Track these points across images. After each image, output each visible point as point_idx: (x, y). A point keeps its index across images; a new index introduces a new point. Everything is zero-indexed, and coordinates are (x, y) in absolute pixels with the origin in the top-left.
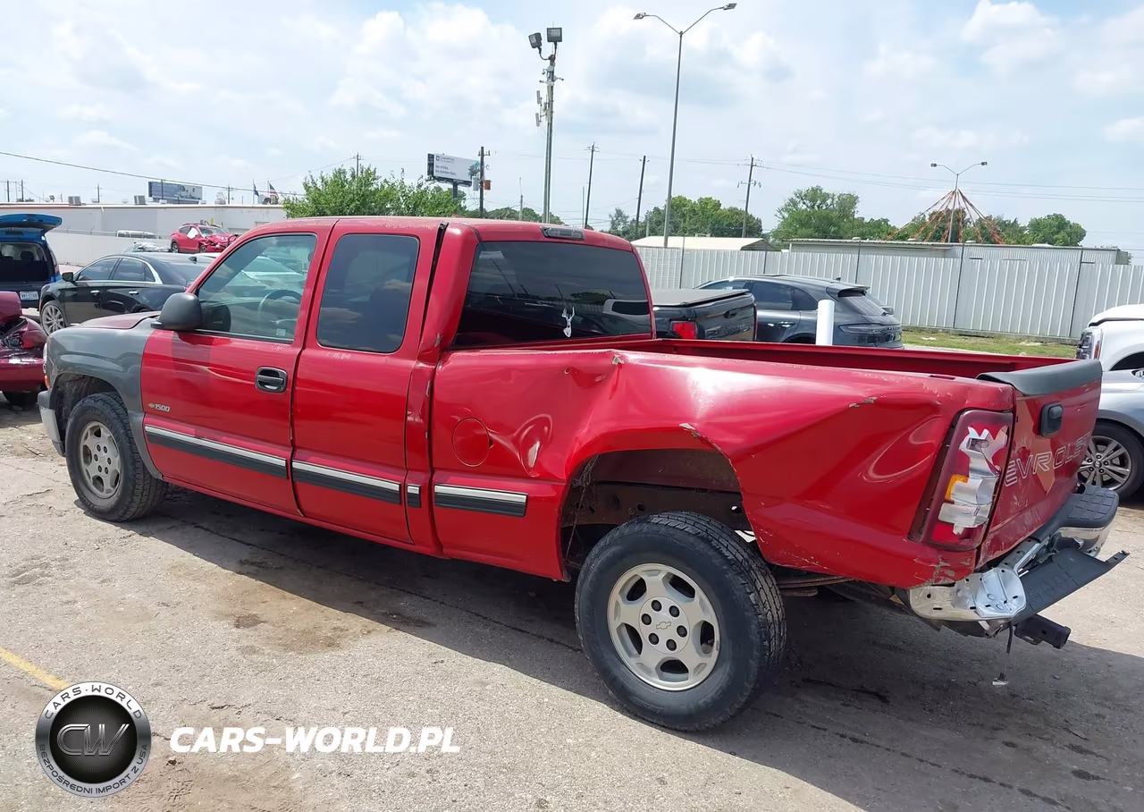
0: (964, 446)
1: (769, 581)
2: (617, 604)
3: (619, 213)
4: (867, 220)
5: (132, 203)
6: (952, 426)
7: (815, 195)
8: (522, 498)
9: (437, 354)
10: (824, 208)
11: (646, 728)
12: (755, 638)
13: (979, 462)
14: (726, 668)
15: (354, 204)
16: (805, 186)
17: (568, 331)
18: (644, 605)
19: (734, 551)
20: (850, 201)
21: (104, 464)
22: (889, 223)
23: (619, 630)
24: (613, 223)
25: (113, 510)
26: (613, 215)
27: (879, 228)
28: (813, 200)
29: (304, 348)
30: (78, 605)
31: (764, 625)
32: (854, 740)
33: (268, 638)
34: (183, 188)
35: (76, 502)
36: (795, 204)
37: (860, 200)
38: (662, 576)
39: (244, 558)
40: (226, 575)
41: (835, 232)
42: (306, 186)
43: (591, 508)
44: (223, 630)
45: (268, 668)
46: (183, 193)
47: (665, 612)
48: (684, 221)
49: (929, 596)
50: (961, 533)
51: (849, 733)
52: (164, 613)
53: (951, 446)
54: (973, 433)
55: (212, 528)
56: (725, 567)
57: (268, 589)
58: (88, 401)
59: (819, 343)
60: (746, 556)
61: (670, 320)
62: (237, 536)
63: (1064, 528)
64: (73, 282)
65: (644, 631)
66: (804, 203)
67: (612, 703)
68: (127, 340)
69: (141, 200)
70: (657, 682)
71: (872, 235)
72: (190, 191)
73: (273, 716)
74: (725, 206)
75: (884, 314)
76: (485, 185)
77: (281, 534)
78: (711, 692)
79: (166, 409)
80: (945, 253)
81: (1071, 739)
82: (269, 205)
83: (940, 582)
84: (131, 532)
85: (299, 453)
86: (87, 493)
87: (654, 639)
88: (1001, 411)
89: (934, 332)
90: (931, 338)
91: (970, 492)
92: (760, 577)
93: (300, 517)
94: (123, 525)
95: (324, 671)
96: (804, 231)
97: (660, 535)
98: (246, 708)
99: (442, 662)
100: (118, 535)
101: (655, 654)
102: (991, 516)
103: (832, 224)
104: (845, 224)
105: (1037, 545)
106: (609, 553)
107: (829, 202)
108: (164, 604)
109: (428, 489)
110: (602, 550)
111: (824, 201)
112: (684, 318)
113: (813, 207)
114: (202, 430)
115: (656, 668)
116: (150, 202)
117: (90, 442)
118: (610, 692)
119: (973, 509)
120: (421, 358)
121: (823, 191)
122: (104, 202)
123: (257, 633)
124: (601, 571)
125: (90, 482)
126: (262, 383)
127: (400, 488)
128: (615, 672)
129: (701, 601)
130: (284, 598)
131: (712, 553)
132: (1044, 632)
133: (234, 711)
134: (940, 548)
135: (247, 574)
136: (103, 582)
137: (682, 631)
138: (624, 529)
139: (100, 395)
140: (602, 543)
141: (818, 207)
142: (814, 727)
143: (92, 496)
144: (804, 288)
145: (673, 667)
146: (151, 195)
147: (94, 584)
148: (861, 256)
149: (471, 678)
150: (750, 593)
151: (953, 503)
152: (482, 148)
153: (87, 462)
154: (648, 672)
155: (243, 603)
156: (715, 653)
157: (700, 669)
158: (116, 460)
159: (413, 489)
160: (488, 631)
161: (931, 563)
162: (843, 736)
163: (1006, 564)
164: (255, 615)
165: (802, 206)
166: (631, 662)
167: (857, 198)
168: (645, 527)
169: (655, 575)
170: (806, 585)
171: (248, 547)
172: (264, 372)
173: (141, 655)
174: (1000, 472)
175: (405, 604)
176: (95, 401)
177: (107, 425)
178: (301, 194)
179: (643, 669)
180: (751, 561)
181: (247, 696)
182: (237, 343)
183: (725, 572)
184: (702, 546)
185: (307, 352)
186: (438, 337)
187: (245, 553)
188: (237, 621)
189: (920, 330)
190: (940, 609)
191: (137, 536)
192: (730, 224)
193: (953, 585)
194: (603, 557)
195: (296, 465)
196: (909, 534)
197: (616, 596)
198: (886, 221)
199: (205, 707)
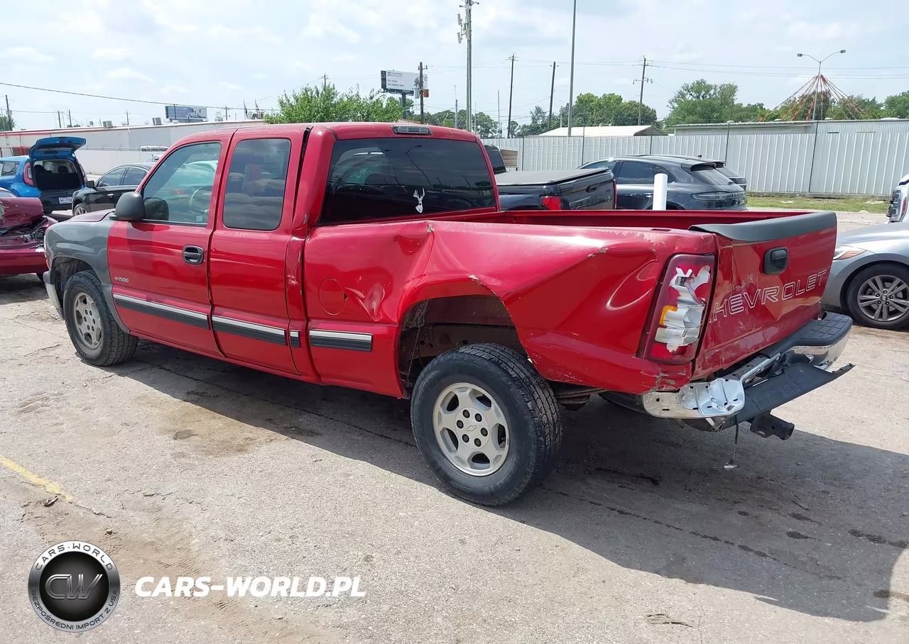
0: (673, 283)
1: (546, 393)
2: (440, 413)
3: (539, 110)
4: (745, 105)
5: (151, 125)
6: (665, 267)
7: (700, 87)
8: (369, 338)
9: (307, 229)
10: (708, 97)
11: (461, 504)
12: (532, 435)
13: (686, 295)
14: (514, 458)
15: (319, 115)
16: (690, 81)
17: (420, 208)
18: (458, 414)
19: (518, 371)
20: (732, 90)
21: (91, 324)
22: (764, 107)
23: (442, 432)
24: (533, 118)
25: (98, 358)
26: (533, 111)
27: (755, 111)
28: (699, 92)
29: (215, 229)
30: (64, 426)
31: (540, 426)
32: (621, 512)
33: (196, 446)
34: (192, 110)
35: (76, 354)
36: (683, 96)
37: (738, 88)
38: (469, 391)
39: (190, 390)
40: (175, 404)
41: (716, 118)
42: (281, 103)
43: (430, 345)
44: (164, 443)
45: (192, 467)
46: (192, 114)
47: (472, 418)
48: (592, 114)
49: (658, 400)
50: (675, 350)
51: (618, 507)
52: (125, 430)
53: (663, 283)
54: (680, 272)
55: (171, 369)
56: (510, 383)
57: (204, 411)
58: (76, 278)
59: (655, 209)
60: (528, 374)
61: (540, 196)
62: (190, 374)
63: (797, 347)
64: (95, 188)
65: (459, 433)
66: (691, 95)
67: (440, 488)
68: (96, 229)
69: (158, 121)
70: (468, 470)
71: (749, 118)
72: (198, 112)
73: (187, 501)
74: (626, 100)
75: (730, 183)
76: (424, 93)
77: (223, 371)
78: (504, 476)
79: (126, 280)
80: (806, 129)
81: (796, 509)
82: (256, 120)
83: (663, 389)
84: (112, 373)
85: (217, 309)
86: (81, 346)
87: (466, 438)
88: (703, 255)
89: (792, 196)
90: (790, 202)
91: (678, 319)
92: (539, 391)
93: (223, 359)
94: (107, 369)
95: (231, 468)
96: (691, 118)
97: (465, 361)
98: (170, 496)
99: (321, 460)
100: (102, 376)
101: (467, 450)
102: (701, 336)
103: (714, 110)
104: (726, 110)
105: (768, 360)
106: (430, 376)
107: (712, 92)
108: (126, 424)
109: (304, 333)
110: (426, 375)
111: (707, 92)
112: (551, 194)
113: (698, 97)
114: (151, 295)
115: (468, 460)
116: (165, 122)
117: (80, 307)
118: (438, 479)
119: (681, 332)
120: (294, 233)
121: (707, 83)
122: (133, 124)
123: (189, 443)
124: (427, 389)
125: (83, 338)
126: (188, 258)
127: (285, 333)
128: (440, 464)
129: (496, 409)
130: (214, 418)
131: (500, 373)
132: (773, 428)
133: (160, 498)
134: (660, 363)
135: (193, 402)
136: (85, 409)
137: (484, 432)
138: (441, 358)
139: (84, 272)
140: (426, 369)
141: (703, 97)
142: (591, 503)
143: (85, 347)
144: (664, 165)
145: (480, 459)
146: (167, 117)
147: (79, 411)
148: (730, 136)
149: (339, 471)
150: (528, 402)
151: (665, 327)
152: (421, 63)
153: (80, 323)
154: (463, 462)
155: (183, 422)
156: (507, 447)
157: (497, 459)
158: (98, 320)
159: (294, 334)
160: (361, 438)
161: (652, 374)
162: (613, 509)
163: (734, 375)
164: (189, 431)
165: (689, 97)
166: (451, 456)
167: (736, 87)
168: (455, 356)
169: (464, 391)
170: (578, 395)
171: (196, 382)
172: (188, 250)
173: (101, 460)
174: (705, 303)
175: (304, 420)
176: (80, 277)
177: (89, 294)
178: (277, 110)
179: (459, 461)
180: (532, 378)
181: (172, 487)
182: (173, 229)
183: (509, 387)
184: (493, 368)
185: (217, 233)
186: (306, 216)
187: (192, 385)
188: (176, 435)
189: (781, 195)
190: (668, 410)
191: (116, 376)
192: (630, 115)
193: (678, 391)
194: (427, 380)
195: (215, 319)
196: (638, 352)
197: (438, 408)
198: (761, 105)
199: (140, 495)
